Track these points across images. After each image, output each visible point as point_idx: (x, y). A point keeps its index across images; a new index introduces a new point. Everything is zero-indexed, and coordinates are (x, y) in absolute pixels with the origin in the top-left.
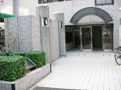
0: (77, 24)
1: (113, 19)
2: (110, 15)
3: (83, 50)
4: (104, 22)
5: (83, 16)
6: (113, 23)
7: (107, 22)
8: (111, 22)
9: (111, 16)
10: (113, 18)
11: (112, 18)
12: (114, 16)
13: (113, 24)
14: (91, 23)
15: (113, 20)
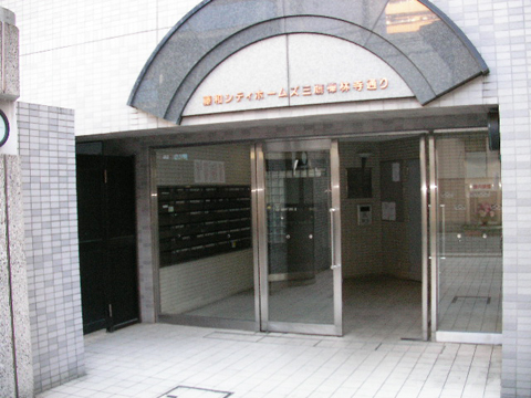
0: (182, 118)
1: (490, 64)
2: (459, 24)
3: (275, 325)
4: (409, 93)
5: (232, 45)
6: (491, 101)
7: (438, 98)
8: (472, 97)
9: (472, 37)
10: (493, 56)
11: (484, 51)
12: (499, 35)
13: (493, 113)
14: (289, 107)
15: (491, 78)
